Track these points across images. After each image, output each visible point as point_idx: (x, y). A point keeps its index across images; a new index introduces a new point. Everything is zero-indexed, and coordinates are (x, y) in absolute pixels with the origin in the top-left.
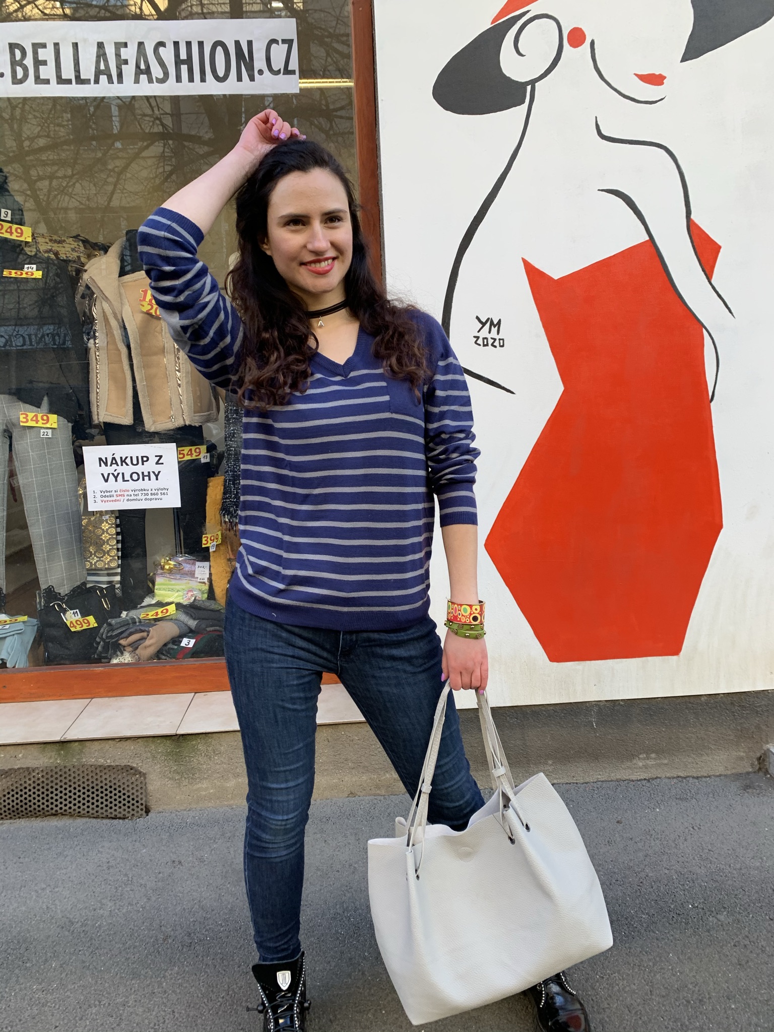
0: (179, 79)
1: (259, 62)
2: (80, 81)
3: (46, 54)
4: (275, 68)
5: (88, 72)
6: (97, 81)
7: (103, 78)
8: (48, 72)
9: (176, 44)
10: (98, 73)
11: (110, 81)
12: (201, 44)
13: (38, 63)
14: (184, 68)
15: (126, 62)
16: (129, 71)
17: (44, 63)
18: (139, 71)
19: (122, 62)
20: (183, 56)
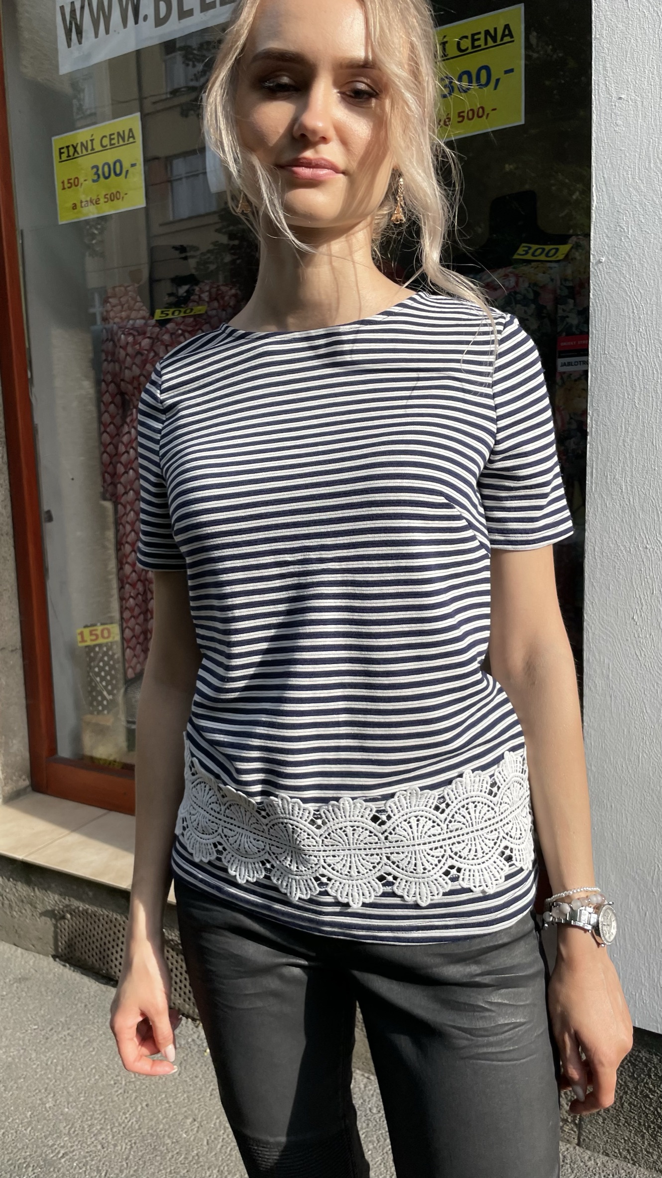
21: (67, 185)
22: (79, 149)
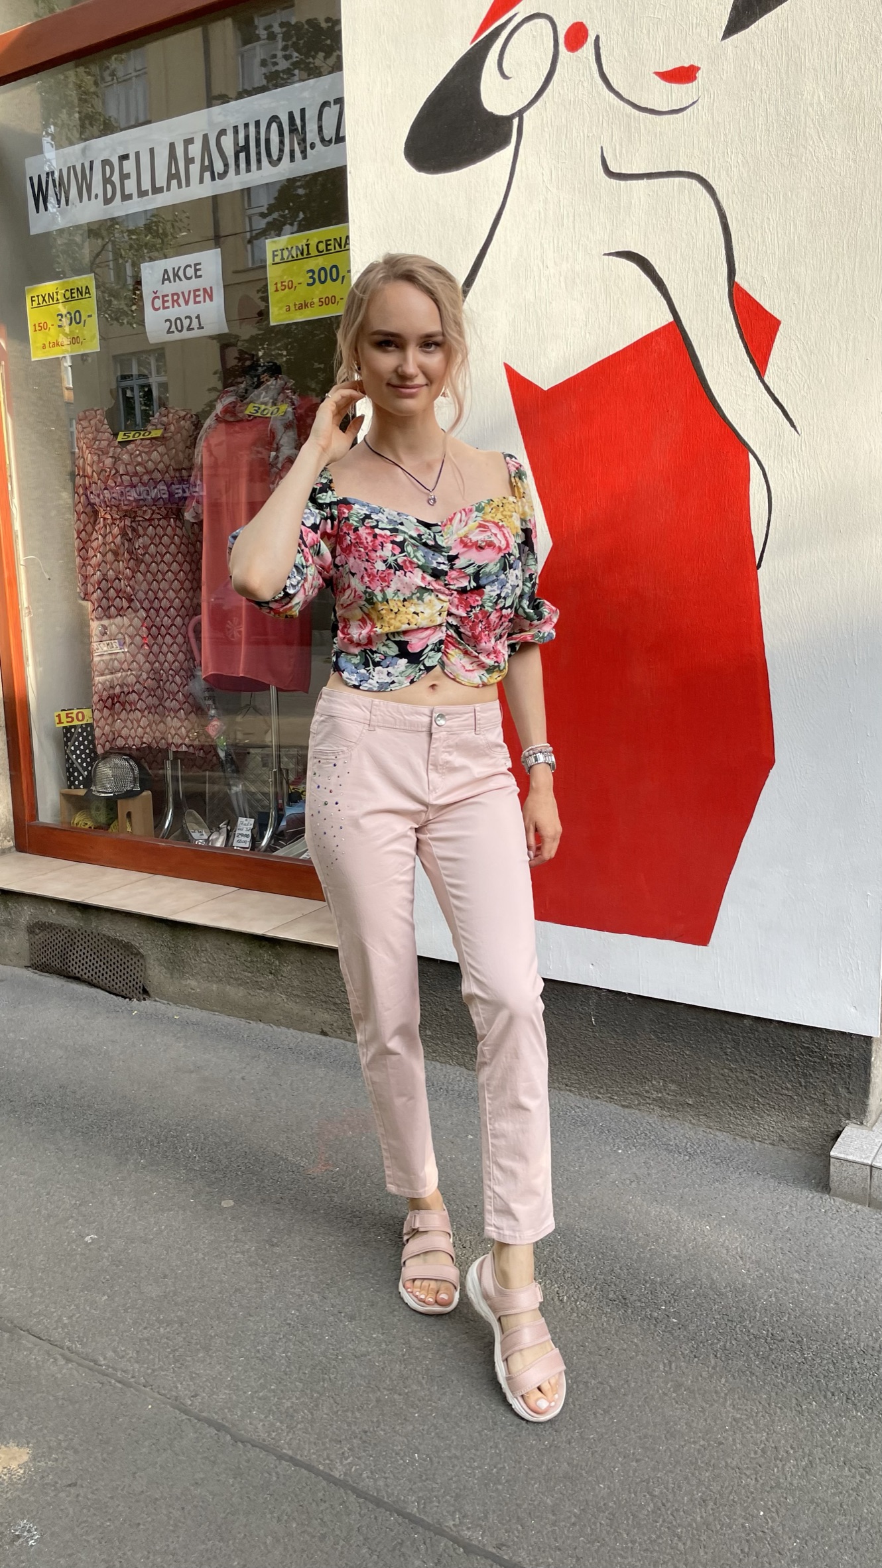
0: (238, 172)
1: (312, 135)
2: (156, 190)
3: (129, 166)
4: (327, 138)
5: (161, 181)
6: (168, 189)
7: (174, 183)
8: (131, 186)
9: (236, 129)
10: (170, 177)
11: (180, 186)
12: (257, 123)
13: (124, 177)
14: (242, 155)
15: (192, 161)
16: (195, 169)
17: (128, 176)
18: (203, 169)
19: (189, 161)
20: (242, 143)
21: (38, 328)
22: (46, 298)
